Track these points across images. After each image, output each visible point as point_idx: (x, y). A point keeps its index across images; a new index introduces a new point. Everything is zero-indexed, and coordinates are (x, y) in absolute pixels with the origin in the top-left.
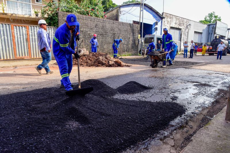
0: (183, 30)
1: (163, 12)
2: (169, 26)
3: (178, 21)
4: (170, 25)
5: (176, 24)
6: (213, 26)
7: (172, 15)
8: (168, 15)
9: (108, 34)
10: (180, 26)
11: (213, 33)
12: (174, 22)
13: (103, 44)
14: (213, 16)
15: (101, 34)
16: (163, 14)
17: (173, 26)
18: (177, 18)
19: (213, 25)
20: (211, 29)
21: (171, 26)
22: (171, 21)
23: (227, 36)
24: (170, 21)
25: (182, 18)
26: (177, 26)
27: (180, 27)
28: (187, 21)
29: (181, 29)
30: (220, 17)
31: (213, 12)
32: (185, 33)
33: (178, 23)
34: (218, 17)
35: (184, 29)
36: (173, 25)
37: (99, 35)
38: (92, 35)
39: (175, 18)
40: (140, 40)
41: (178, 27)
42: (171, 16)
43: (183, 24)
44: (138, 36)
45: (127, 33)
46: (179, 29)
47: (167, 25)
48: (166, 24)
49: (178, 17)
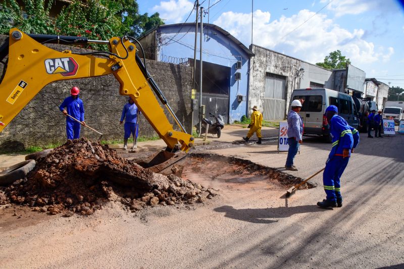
0: (290, 79)
1: (252, 44)
2: (263, 71)
3: (280, 63)
4: (266, 69)
5: (276, 67)
6: (343, 74)
7: (268, 50)
8: (261, 50)
9: (110, 89)
10: (285, 72)
11: (343, 87)
12: (273, 63)
13: (98, 113)
14: (338, 56)
15: (91, 90)
16: (251, 46)
17: (272, 72)
18: (278, 57)
19: (342, 72)
20: (339, 79)
21: (268, 71)
22: (267, 61)
23: (364, 92)
24: (265, 61)
25: (287, 56)
26: (278, 71)
27: (284, 74)
28: (296, 63)
29: (287, 77)
30: (349, 59)
31: (338, 51)
32: (293, 85)
33: (281, 66)
34: (346, 58)
35: (291, 77)
36: (272, 70)
37: (84, 92)
38: (65, 91)
39: (275, 56)
40: (194, 102)
41: (280, 74)
42: (267, 52)
43: (289, 69)
44: (191, 93)
45: (165, 86)
46: (284, 78)
47: (260, 69)
48: (257, 67)
49: (280, 55)
